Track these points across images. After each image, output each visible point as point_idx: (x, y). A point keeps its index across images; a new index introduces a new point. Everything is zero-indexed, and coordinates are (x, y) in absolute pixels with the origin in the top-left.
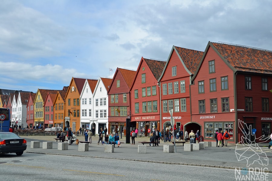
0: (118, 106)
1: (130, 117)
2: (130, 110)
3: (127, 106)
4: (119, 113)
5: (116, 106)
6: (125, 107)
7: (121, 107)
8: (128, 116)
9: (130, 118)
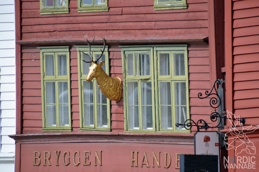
0: (110, 45)
1: (214, 138)
2: (221, 75)
3: (188, 44)
4: (120, 101)
5: (86, 37)
6: (172, 52)
7: (135, 52)
8: (200, 136)
9: (214, 151)
